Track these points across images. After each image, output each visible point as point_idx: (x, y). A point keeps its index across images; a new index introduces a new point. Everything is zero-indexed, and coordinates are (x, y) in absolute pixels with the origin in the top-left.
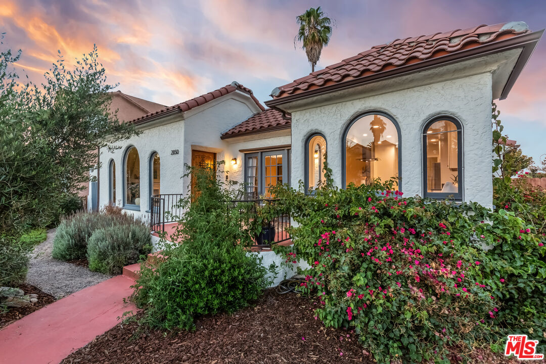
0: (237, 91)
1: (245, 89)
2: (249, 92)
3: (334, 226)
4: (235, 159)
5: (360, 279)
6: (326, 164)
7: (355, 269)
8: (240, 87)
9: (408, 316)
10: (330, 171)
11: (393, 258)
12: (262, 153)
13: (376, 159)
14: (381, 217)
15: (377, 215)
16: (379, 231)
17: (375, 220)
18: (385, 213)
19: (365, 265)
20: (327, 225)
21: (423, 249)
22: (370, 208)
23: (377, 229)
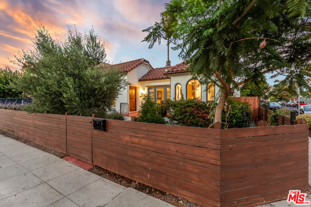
0: (144, 62)
1: (147, 61)
2: (148, 62)
3: (185, 108)
4: (144, 89)
5: (191, 118)
6: (181, 93)
7: (190, 116)
8: (145, 61)
9: (200, 124)
10: (183, 95)
11: (198, 113)
12: (155, 87)
13: (197, 90)
14: (195, 105)
15: (194, 105)
16: (195, 108)
17: (194, 106)
18: (196, 105)
19: (192, 115)
20: (184, 108)
21: (203, 111)
22: (193, 104)
23: (194, 108)
